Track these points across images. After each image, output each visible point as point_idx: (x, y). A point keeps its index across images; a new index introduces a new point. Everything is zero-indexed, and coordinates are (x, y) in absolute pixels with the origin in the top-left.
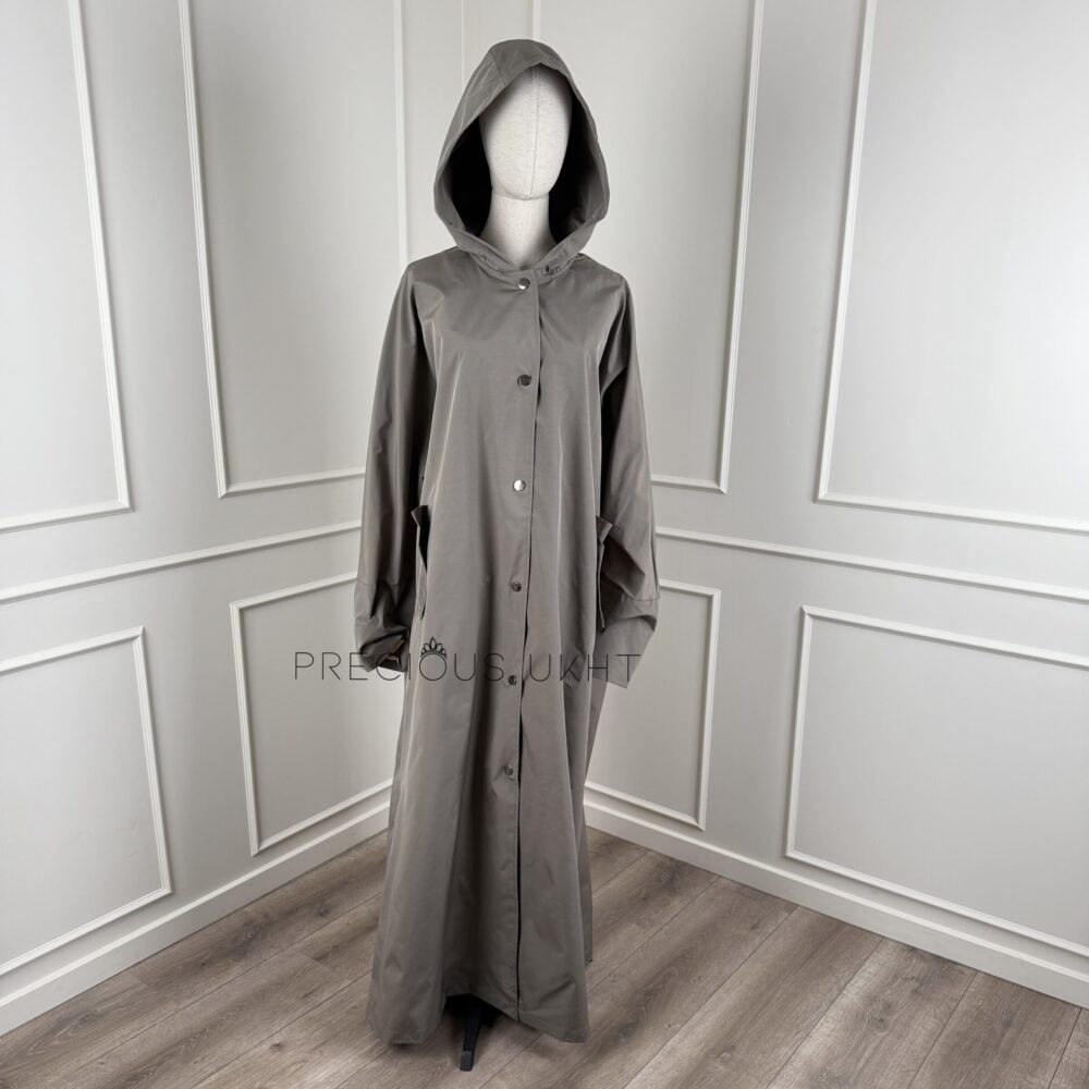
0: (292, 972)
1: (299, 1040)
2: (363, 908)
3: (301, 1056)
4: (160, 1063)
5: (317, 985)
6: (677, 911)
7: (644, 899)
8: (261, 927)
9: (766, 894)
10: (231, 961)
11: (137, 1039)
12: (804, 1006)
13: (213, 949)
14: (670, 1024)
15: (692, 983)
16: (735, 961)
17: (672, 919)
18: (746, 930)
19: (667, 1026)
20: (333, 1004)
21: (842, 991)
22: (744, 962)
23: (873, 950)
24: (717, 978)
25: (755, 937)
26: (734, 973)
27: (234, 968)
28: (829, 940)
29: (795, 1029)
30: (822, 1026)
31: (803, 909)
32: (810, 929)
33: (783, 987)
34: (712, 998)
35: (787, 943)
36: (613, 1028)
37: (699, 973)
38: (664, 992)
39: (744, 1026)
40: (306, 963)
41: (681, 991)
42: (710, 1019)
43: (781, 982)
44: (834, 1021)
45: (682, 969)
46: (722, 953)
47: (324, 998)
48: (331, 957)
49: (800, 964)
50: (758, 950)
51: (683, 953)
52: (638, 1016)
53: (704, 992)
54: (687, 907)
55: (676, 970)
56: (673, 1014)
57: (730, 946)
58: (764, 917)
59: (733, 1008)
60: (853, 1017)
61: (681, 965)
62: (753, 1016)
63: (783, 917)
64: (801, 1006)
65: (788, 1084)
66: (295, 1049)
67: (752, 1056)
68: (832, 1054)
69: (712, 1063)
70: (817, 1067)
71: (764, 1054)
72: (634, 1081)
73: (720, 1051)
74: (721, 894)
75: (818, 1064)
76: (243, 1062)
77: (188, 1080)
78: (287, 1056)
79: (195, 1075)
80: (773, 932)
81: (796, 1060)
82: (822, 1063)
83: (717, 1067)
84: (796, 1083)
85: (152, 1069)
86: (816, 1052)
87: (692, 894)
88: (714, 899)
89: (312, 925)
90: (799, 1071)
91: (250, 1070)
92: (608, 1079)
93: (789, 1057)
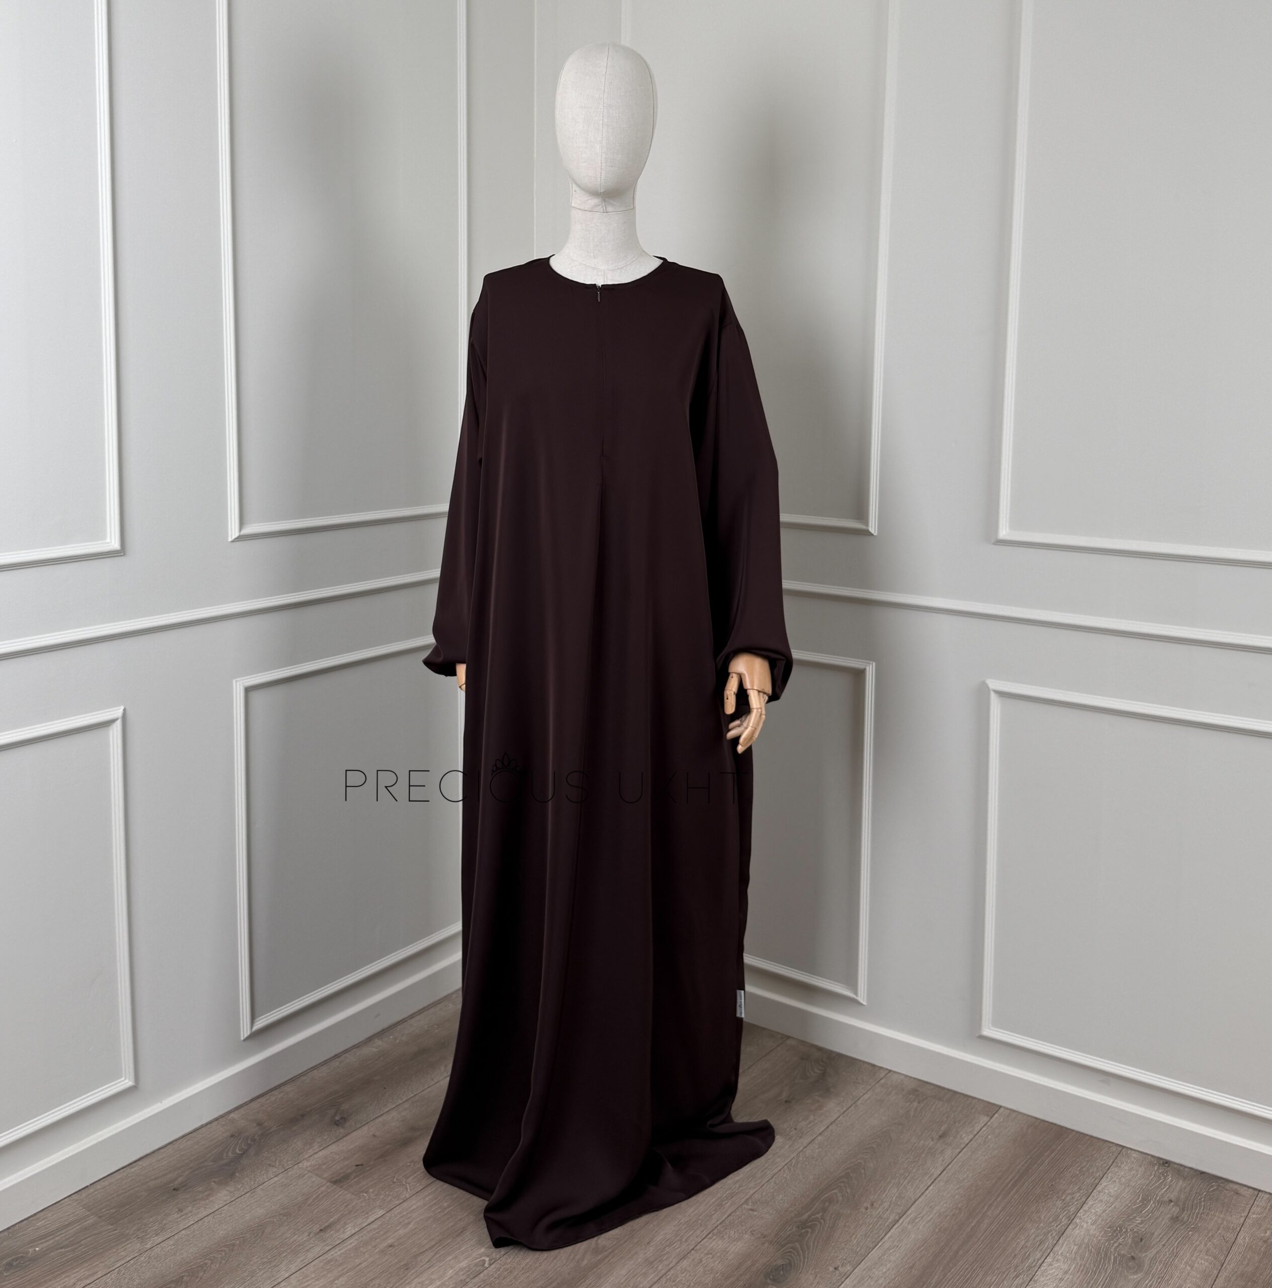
0: (300, 1199)
2: (395, 1114)
5: (336, 1217)
6: (835, 1115)
8: (254, 1140)
10: (213, 1183)
12: (1022, 1241)
13: (188, 1169)
14: (837, 1266)
15: (862, 1212)
16: (920, 1181)
17: (828, 1127)
18: (932, 1139)
19: (834, 1270)
20: (361, 1241)
21: (1073, 1219)
22: (933, 1182)
23: (1110, 1164)
24: (897, 1203)
25: (945, 1149)
26: (920, 1197)
27: (218, 1194)
28: (1048, 1152)
29: (1012, 1270)
30: (1050, 1267)
31: (1008, 1111)
32: (1020, 1137)
33: (990, 1215)
34: (892, 1231)
35: (990, 1156)
36: (757, 1273)
37: (872, 1197)
38: (824, 1221)
39: (941, 1268)
40: (323, 1186)
41: (847, 1222)
42: (893, 1258)
43: (986, 1208)
44: (1066, 1260)
45: (848, 1193)
46: (902, 1171)
47: (348, 1234)
48: (354, 1178)
49: (1011, 1183)
50: (950, 1166)
51: (847, 1171)
52: (791, 1256)
53: (880, 1223)
54: (847, 1112)
55: (839, 1194)
56: (840, 1253)
57: (911, 1162)
58: (955, 1122)
59: (922, 1243)
60: (1092, 1254)
61: (846, 1187)
62: (952, 1253)
63: (981, 1122)
64: (1018, 1240)
74: (892, 1094)
80: (970, 1142)
87: (853, 1094)
88: (883, 1101)
89: (325, 1137)
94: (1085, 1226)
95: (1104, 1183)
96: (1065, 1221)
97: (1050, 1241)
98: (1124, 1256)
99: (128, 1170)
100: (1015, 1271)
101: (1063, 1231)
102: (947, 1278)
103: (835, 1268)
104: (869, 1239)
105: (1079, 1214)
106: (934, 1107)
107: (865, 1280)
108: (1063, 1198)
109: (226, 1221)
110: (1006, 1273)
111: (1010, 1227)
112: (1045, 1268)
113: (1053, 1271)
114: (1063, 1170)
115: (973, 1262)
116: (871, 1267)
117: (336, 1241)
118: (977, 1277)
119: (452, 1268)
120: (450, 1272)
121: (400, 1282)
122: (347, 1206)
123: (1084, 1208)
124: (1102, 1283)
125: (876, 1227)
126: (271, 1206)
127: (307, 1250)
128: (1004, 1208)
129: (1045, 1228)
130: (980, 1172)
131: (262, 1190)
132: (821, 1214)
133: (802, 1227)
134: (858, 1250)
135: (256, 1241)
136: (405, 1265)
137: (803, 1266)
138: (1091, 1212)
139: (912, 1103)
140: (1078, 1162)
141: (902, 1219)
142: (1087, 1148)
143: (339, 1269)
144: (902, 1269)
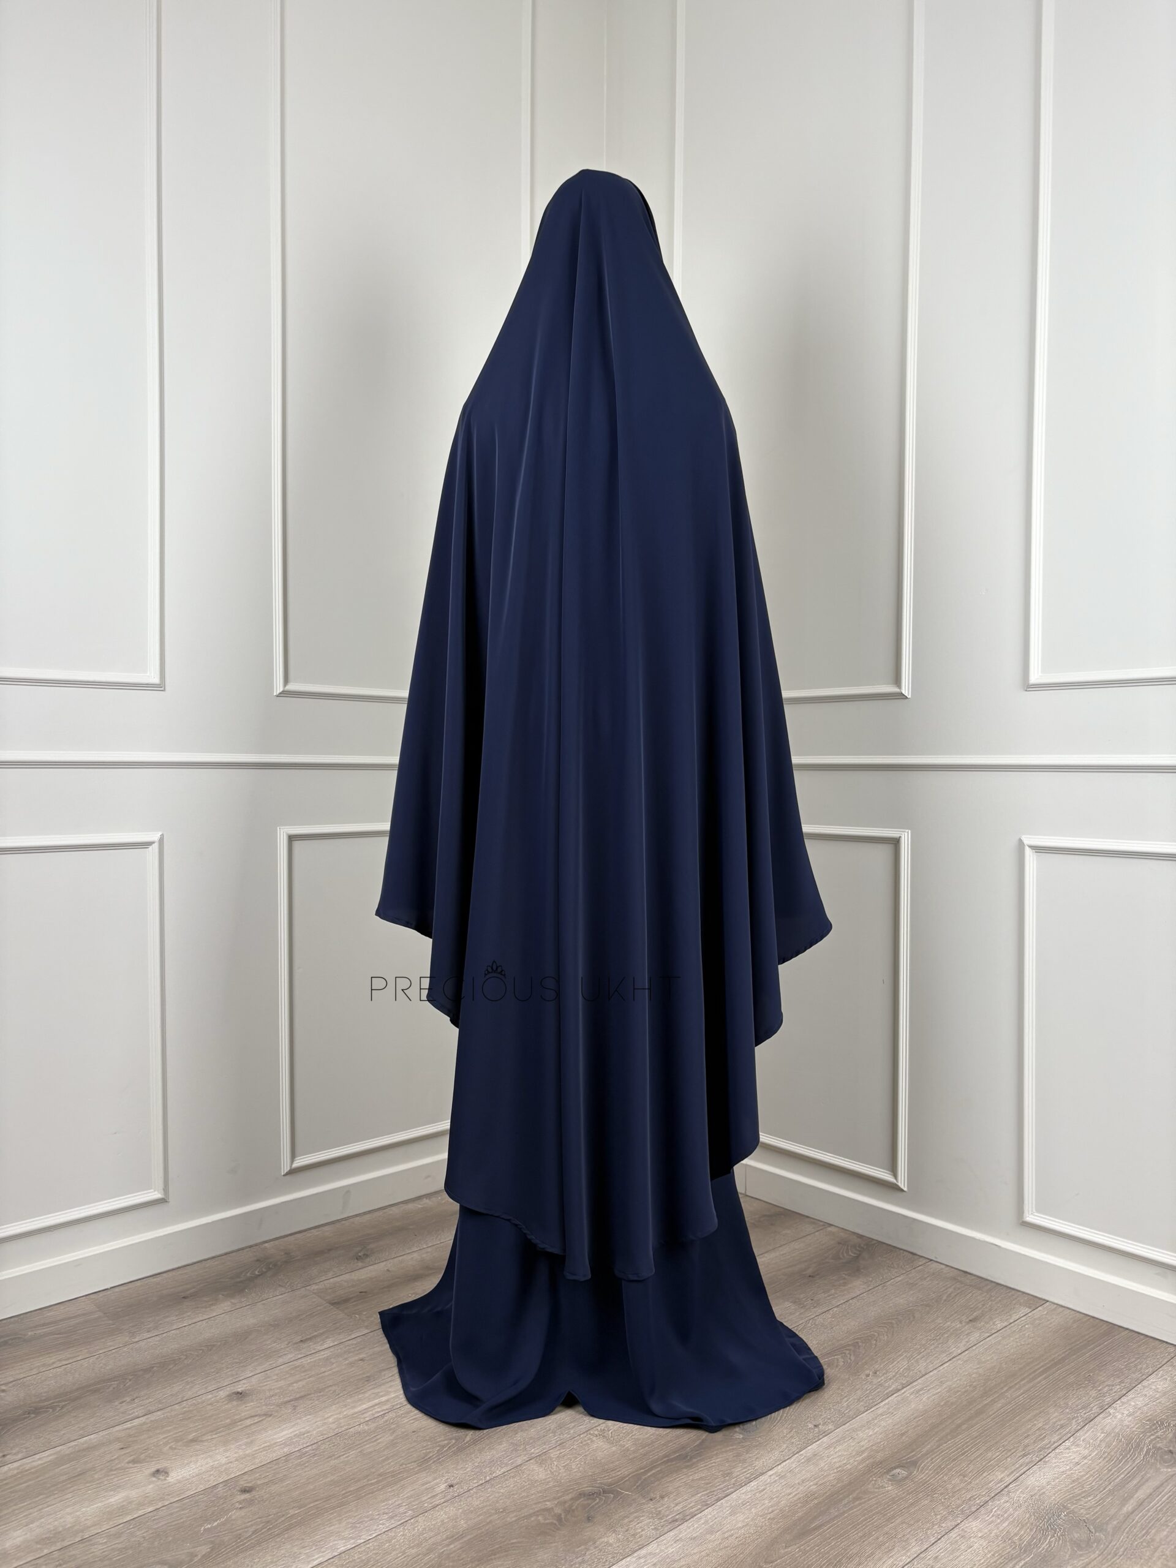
0: (295, 1314)
1: (270, 1390)
2: (415, 1255)
3: (265, 1409)
4: (78, 1398)
5: (321, 1332)
6: (858, 1293)
7: (810, 1276)
8: (276, 1265)
9: (998, 1284)
10: (220, 1296)
11: (58, 1370)
12: (1040, 1423)
13: (205, 1283)
14: (818, 1423)
15: (862, 1378)
16: (936, 1357)
17: (847, 1301)
18: (961, 1322)
19: (813, 1427)
21: (1107, 1409)
22: (950, 1360)
23: (1163, 1363)
24: (903, 1375)
25: (970, 1333)
26: (931, 1371)
27: (222, 1305)
28: (1092, 1346)
29: (1020, 1450)
30: (1068, 1451)
31: (1055, 1306)
32: (1060, 1331)
33: (1009, 1396)
34: (890, 1399)
35: (1023, 1343)
37: (877, 1366)
39: (937, 1439)
40: (318, 1306)
41: (842, 1386)
42: (883, 1424)
43: (1005, 1389)
44: (1088, 1446)
45: (850, 1359)
46: (917, 1346)
47: (323, 1348)
48: (353, 1302)
50: (974, 1348)
51: (859, 1341)
53: (879, 1390)
54: (873, 1290)
55: (841, 1360)
56: (825, 1412)
57: (931, 1340)
58: (991, 1310)
59: (922, 1413)
60: (1121, 1444)
61: (851, 1355)
62: (953, 1426)
63: (1021, 1313)
64: (1035, 1422)
65: (999, 1521)
66: (261, 1399)
67: (943, 1477)
68: (1080, 1488)
69: (876, 1481)
70: (1051, 1503)
71: (964, 1477)
72: (744, 1489)
73: (894, 1465)
74: (928, 1279)
75: (1054, 1499)
76: (184, 1408)
77: (103, 1421)
78: (246, 1407)
79: (114, 1416)
80: (1002, 1328)
81: (1017, 1490)
82: (1062, 1499)
83: (882, 1486)
84: (1013, 1522)
85: (64, 1403)
86: (1053, 1483)
87: (884, 1276)
88: (917, 1284)
89: (342, 1268)
90: (1020, 1506)
91: (190, 1418)
92: (703, 1482)
93: (1005, 1485)
94: (1119, 1416)
95: (1152, 1379)
96: (1096, 1410)
97: (1074, 1425)
98: (1160, 1448)
100: (1023, 1450)
101: (1092, 1418)
103: (815, 1426)
104: (862, 1403)
105: (1113, 1405)
106: (970, 1295)
107: (846, 1440)
108: (1100, 1388)
109: (217, 1326)
110: (1015, 1450)
111: (1029, 1408)
112: (1060, 1451)
113: (1070, 1454)
114: (1107, 1363)
115: (976, 1438)
116: (856, 1429)
117: (310, 1351)
118: (978, 1450)
121: (356, 1390)
122: (336, 1323)
123: (1122, 1400)
124: (1126, 1472)
125: (872, 1394)
126: (264, 1318)
128: (1027, 1391)
129: (1071, 1413)
130: (1007, 1356)
131: (264, 1304)
134: (847, 1411)
135: (236, 1344)
137: (780, 1420)
138: (1130, 1405)
139: (946, 1289)
140: (1126, 1358)
141: (905, 1389)
142: (1139, 1346)
143: (302, 1374)
144: (891, 1435)
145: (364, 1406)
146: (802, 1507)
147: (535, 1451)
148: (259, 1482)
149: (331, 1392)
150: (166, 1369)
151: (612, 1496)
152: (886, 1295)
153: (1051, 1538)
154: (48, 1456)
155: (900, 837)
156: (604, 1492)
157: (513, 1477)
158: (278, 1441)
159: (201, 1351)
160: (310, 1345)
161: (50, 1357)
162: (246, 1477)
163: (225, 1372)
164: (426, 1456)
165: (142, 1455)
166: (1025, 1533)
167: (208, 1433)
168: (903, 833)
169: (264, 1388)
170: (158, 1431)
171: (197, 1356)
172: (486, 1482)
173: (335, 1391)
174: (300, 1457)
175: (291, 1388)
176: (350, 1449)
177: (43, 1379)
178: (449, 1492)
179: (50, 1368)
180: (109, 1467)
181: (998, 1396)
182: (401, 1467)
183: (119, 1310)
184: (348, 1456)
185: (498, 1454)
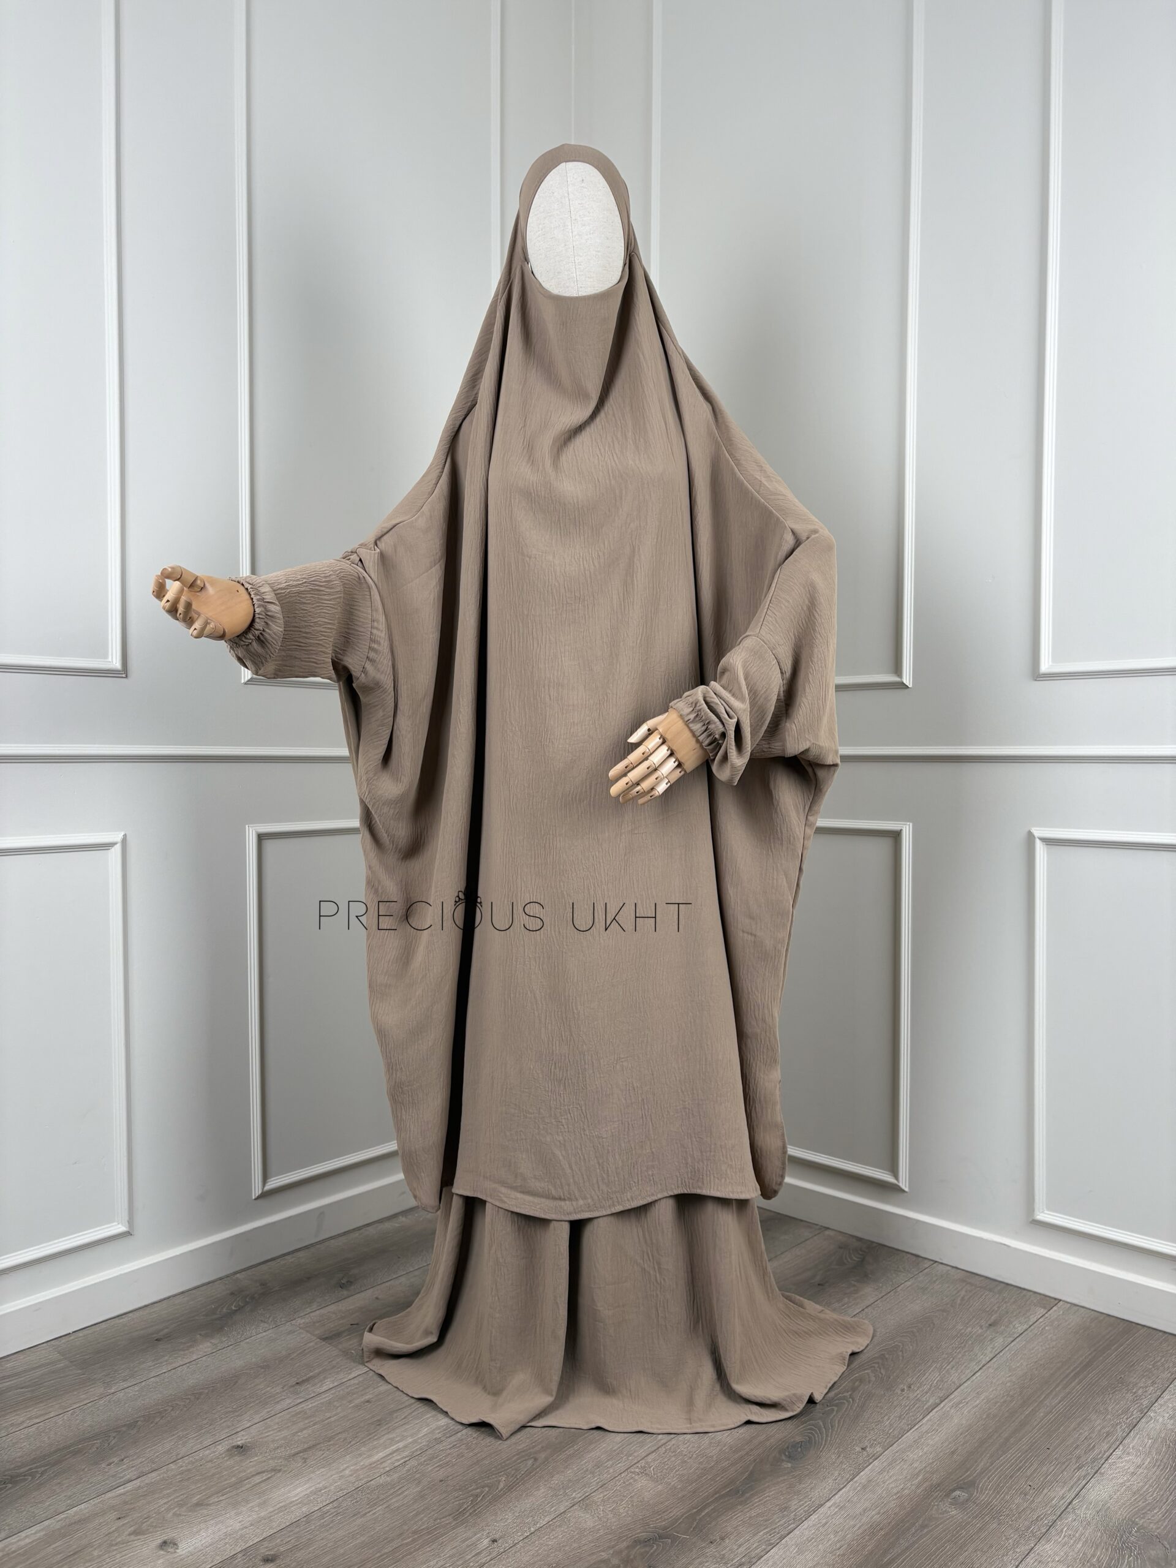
0: (284, 1353)
1: (273, 1441)
2: (403, 1279)
3: (272, 1463)
4: (58, 1462)
5: (316, 1371)
6: (872, 1300)
7: (819, 1285)
8: (253, 1298)
9: (1007, 1284)
10: (198, 1336)
11: (33, 1429)
12: (1086, 1431)
13: (178, 1322)
14: (862, 1445)
15: (897, 1393)
16: (966, 1366)
17: (863, 1310)
18: (981, 1327)
20: (337, 1396)
21: (1146, 1413)
22: (979, 1370)
24: (938, 1388)
25: (994, 1338)
26: (965, 1382)
27: (201, 1346)
28: (1115, 1346)
29: (1074, 1461)
31: (1069, 1305)
32: (1081, 1332)
33: (1048, 1404)
34: (931, 1414)
35: (1048, 1346)
36: (771, 1448)
37: (910, 1380)
38: (853, 1402)
39: (988, 1455)
40: (308, 1343)
41: (879, 1403)
42: (931, 1442)
43: (1042, 1396)
44: (1139, 1454)
45: (881, 1373)
46: (945, 1356)
47: (325, 1388)
48: (346, 1336)
49: (1074, 1372)
50: (1001, 1354)
51: (882, 1353)
52: (812, 1433)
53: (916, 1406)
54: (886, 1297)
55: (872, 1375)
56: (869, 1433)
57: (956, 1348)
58: (1007, 1312)
59: (967, 1429)
61: (880, 1369)
62: (1001, 1440)
63: (1037, 1314)
64: (1081, 1431)
65: (1072, 1541)
66: (266, 1452)
67: (1004, 1496)
68: (1143, 1500)
69: (937, 1505)
70: (1119, 1519)
71: (1025, 1495)
72: (806, 1524)
73: (951, 1488)
74: (937, 1283)
75: (1121, 1514)
76: (182, 1467)
77: (92, 1486)
78: (250, 1462)
79: (104, 1481)
80: (1024, 1332)
81: (1081, 1506)
82: (1129, 1513)
83: (945, 1511)
84: (1086, 1541)
85: (43, 1469)
86: (1115, 1497)
87: (894, 1281)
88: (927, 1289)
89: (326, 1298)
90: (1089, 1524)
91: (189, 1478)
92: (761, 1519)
93: (1068, 1501)
94: (1161, 1420)
96: (1136, 1414)
97: (1119, 1433)
99: (117, 1321)
100: (1077, 1462)
101: (1134, 1424)
102: (995, 1466)
103: (862, 1449)
104: (904, 1421)
105: (1153, 1408)
106: (984, 1297)
107: (897, 1463)
108: (1134, 1391)
109: (200, 1370)
110: (1066, 1464)
111: (1071, 1416)
112: (1113, 1461)
113: (1123, 1464)
114: (1134, 1364)
115: (1027, 1451)
116: (905, 1449)
117: (310, 1394)
118: (1030, 1467)
119: (428, 1425)
120: (425, 1430)
121: (370, 1437)
122: (332, 1361)
123: (1160, 1402)
125: (913, 1410)
126: (252, 1359)
127: (278, 1401)
128: (1065, 1397)
129: (1113, 1420)
130: (1036, 1362)
131: (248, 1343)
132: (850, 1393)
133: (827, 1406)
134: (891, 1430)
135: (226, 1390)
136: (379, 1420)
137: (825, 1444)
138: (1168, 1407)
139: (958, 1292)
140: (1151, 1357)
141: (944, 1403)
142: (1162, 1342)
143: (306, 1422)
144: (942, 1454)
145: (381, 1455)
146: (870, 1539)
147: (577, 1495)
148: (282, 1549)
149: (342, 1440)
150: (152, 1423)
151: (670, 1541)
152: (900, 1302)
153: (1128, 1558)
154: (36, 1533)
155: (901, 830)
156: (661, 1537)
157: (560, 1526)
158: (294, 1499)
159: (188, 1401)
160: (308, 1388)
161: (17, 1415)
162: (266, 1544)
163: (219, 1423)
164: (461, 1508)
165: (144, 1525)
166: (1101, 1554)
167: (213, 1495)
168: (905, 826)
169: (266, 1439)
170: (157, 1496)
171: (185, 1406)
172: (530, 1534)
173: (345, 1439)
174: (322, 1517)
175: (296, 1438)
176: (375, 1504)
177: (14, 1441)
178: (494, 1548)
179: (21, 1427)
180: (109, 1542)
181: (1038, 1405)
182: (436, 1523)
183: (87, 1357)
184: (374, 1514)
185: (537, 1501)
